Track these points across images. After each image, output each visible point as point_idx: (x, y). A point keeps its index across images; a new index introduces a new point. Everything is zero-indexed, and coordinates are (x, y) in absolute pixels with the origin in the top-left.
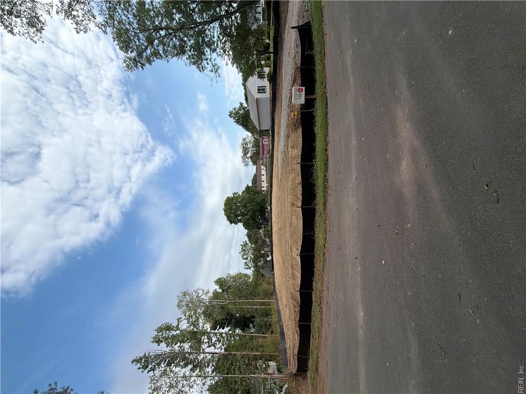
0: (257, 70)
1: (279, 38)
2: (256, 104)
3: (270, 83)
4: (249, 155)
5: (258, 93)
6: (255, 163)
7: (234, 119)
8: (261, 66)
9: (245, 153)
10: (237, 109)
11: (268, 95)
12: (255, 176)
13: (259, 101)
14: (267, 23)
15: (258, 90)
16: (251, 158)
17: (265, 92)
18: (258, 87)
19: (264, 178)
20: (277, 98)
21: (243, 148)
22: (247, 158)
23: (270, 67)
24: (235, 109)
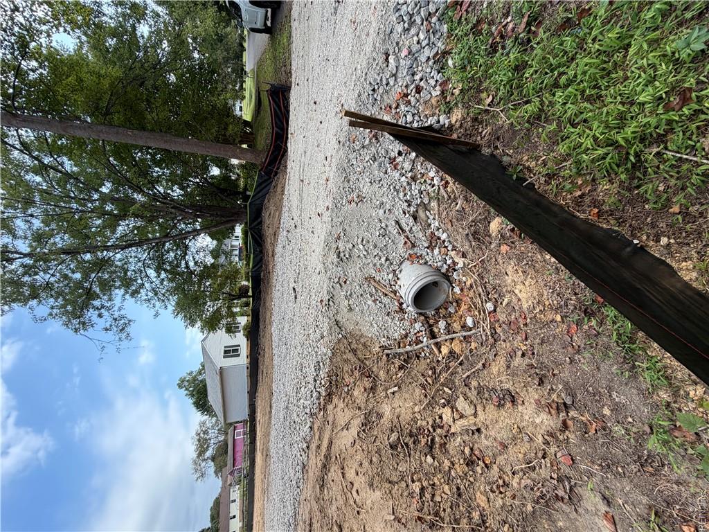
0: (224, 322)
1: (262, 274)
2: (218, 377)
3: (248, 340)
4: (209, 454)
5: (224, 357)
6: (219, 470)
7: (186, 389)
8: (233, 315)
9: (201, 451)
10: (194, 374)
11: (243, 359)
12: (217, 503)
13: (225, 374)
14: (245, 263)
15: (226, 352)
16: (213, 459)
17: (239, 355)
18: (225, 347)
19: (235, 509)
20: (260, 371)
21: (199, 441)
22: (204, 460)
23: (248, 316)
24: (190, 374)
